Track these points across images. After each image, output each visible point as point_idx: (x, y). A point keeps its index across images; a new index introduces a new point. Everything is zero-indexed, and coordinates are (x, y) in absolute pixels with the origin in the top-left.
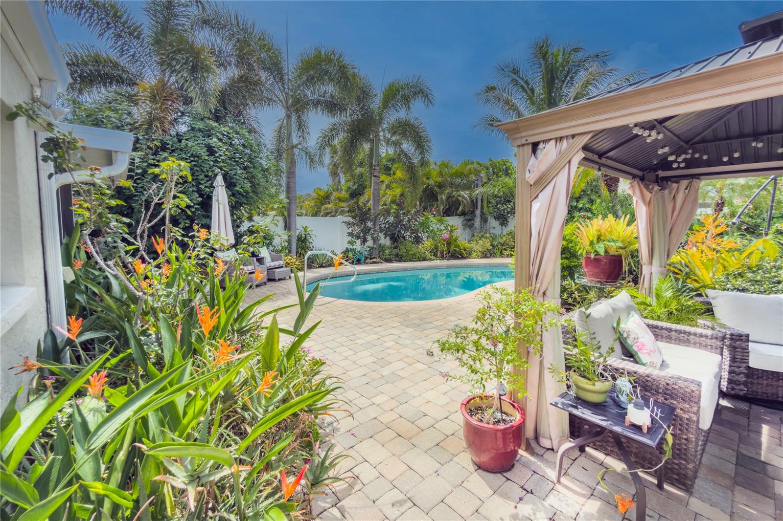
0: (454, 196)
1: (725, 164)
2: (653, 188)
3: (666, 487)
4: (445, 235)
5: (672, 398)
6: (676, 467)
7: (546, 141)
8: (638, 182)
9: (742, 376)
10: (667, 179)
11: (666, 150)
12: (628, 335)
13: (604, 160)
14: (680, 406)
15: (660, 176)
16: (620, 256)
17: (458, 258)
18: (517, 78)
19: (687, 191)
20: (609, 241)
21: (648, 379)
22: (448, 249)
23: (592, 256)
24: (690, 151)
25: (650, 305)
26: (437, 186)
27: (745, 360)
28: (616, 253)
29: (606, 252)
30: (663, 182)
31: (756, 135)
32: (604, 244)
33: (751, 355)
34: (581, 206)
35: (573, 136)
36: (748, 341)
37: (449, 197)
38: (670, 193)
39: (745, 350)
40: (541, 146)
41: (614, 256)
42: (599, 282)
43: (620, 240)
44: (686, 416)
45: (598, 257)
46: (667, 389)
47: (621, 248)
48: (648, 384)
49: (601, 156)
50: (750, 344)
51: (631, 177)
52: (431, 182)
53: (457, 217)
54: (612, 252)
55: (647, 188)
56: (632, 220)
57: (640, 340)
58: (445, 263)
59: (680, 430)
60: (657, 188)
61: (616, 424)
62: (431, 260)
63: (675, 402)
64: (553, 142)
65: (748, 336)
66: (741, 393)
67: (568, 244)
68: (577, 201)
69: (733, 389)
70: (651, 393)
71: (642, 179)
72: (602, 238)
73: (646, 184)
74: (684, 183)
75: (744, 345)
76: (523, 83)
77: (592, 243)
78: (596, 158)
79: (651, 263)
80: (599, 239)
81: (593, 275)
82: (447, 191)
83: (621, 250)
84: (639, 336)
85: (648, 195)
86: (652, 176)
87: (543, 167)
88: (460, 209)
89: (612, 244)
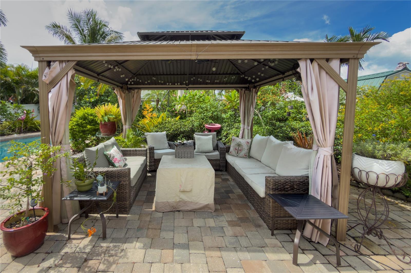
0: (30, 91)
1: (146, 84)
2: (125, 92)
3: (119, 215)
4: (23, 116)
5: (120, 178)
6: (123, 205)
7: (54, 61)
8: (119, 89)
9: (153, 163)
10: (131, 88)
11: (124, 76)
12: (110, 156)
13: (100, 77)
14: (123, 180)
15: (128, 87)
16: (114, 122)
17: (34, 132)
18: (78, 25)
19: (137, 94)
20: (110, 115)
21: (112, 172)
22: (25, 126)
23: (103, 123)
24: (136, 78)
25: (125, 142)
26: (14, 83)
27: (153, 157)
28: (113, 121)
29: (109, 120)
30: (129, 89)
31: (153, 75)
32: (108, 117)
33: (155, 154)
34: (109, 100)
35: (68, 61)
36: (154, 150)
37: (25, 91)
38: (132, 94)
39: (153, 153)
40: (52, 63)
41: (112, 122)
42: (107, 135)
43: (114, 114)
44: (125, 183)
45: (106, 123)
46: (118, 175)
47: (115, 118)
48: (112, 175)
49: (98, 74)
50: (155, 151)
51: (116, 86)
52: (9, 79)
53: (33, 105)
54: (111, 120)
55: (123, 92)
56: (118, 106)
57: (115, 157)
58: (22, 135)
59: (123, 190)
60: (127, 92)
61: (94, 197)
62: (9, 134)
63: (121, 179)
64: (57, 63)
65: (154, 148)
66: (153, 169)
67: (94, 118)
68: (108, 97)
69: (151, 168)
70: (113, 178)
71: (122, 88)
72: (107, 114)
73: (123, 90)
74: (136, 90)
75: (153, 152)
76: (81, 29)
77: (103, 116)
78: (96, 75)
79: (126, 124)
80: (106, 114)
81: (104, 132)
82: (23, 87)
83: (115, 119)
84: (115, 155)
85: (123, 95)
86: (125, 86)
87: (54, 75)
88: (35, 99)
89: (111, 116)
